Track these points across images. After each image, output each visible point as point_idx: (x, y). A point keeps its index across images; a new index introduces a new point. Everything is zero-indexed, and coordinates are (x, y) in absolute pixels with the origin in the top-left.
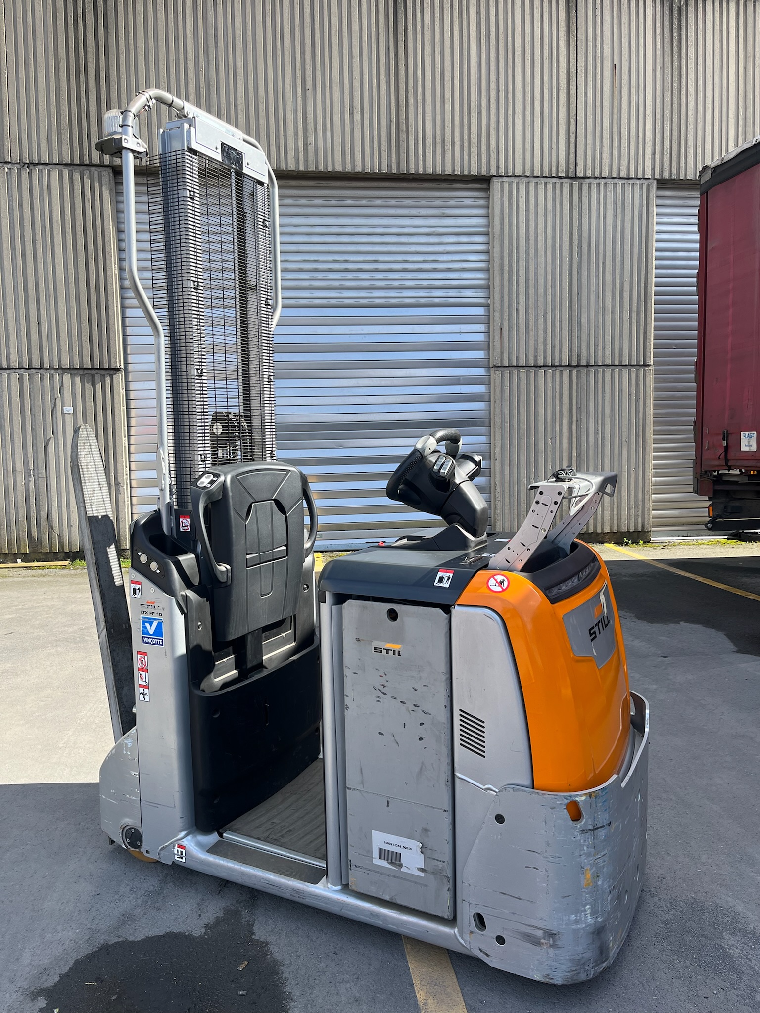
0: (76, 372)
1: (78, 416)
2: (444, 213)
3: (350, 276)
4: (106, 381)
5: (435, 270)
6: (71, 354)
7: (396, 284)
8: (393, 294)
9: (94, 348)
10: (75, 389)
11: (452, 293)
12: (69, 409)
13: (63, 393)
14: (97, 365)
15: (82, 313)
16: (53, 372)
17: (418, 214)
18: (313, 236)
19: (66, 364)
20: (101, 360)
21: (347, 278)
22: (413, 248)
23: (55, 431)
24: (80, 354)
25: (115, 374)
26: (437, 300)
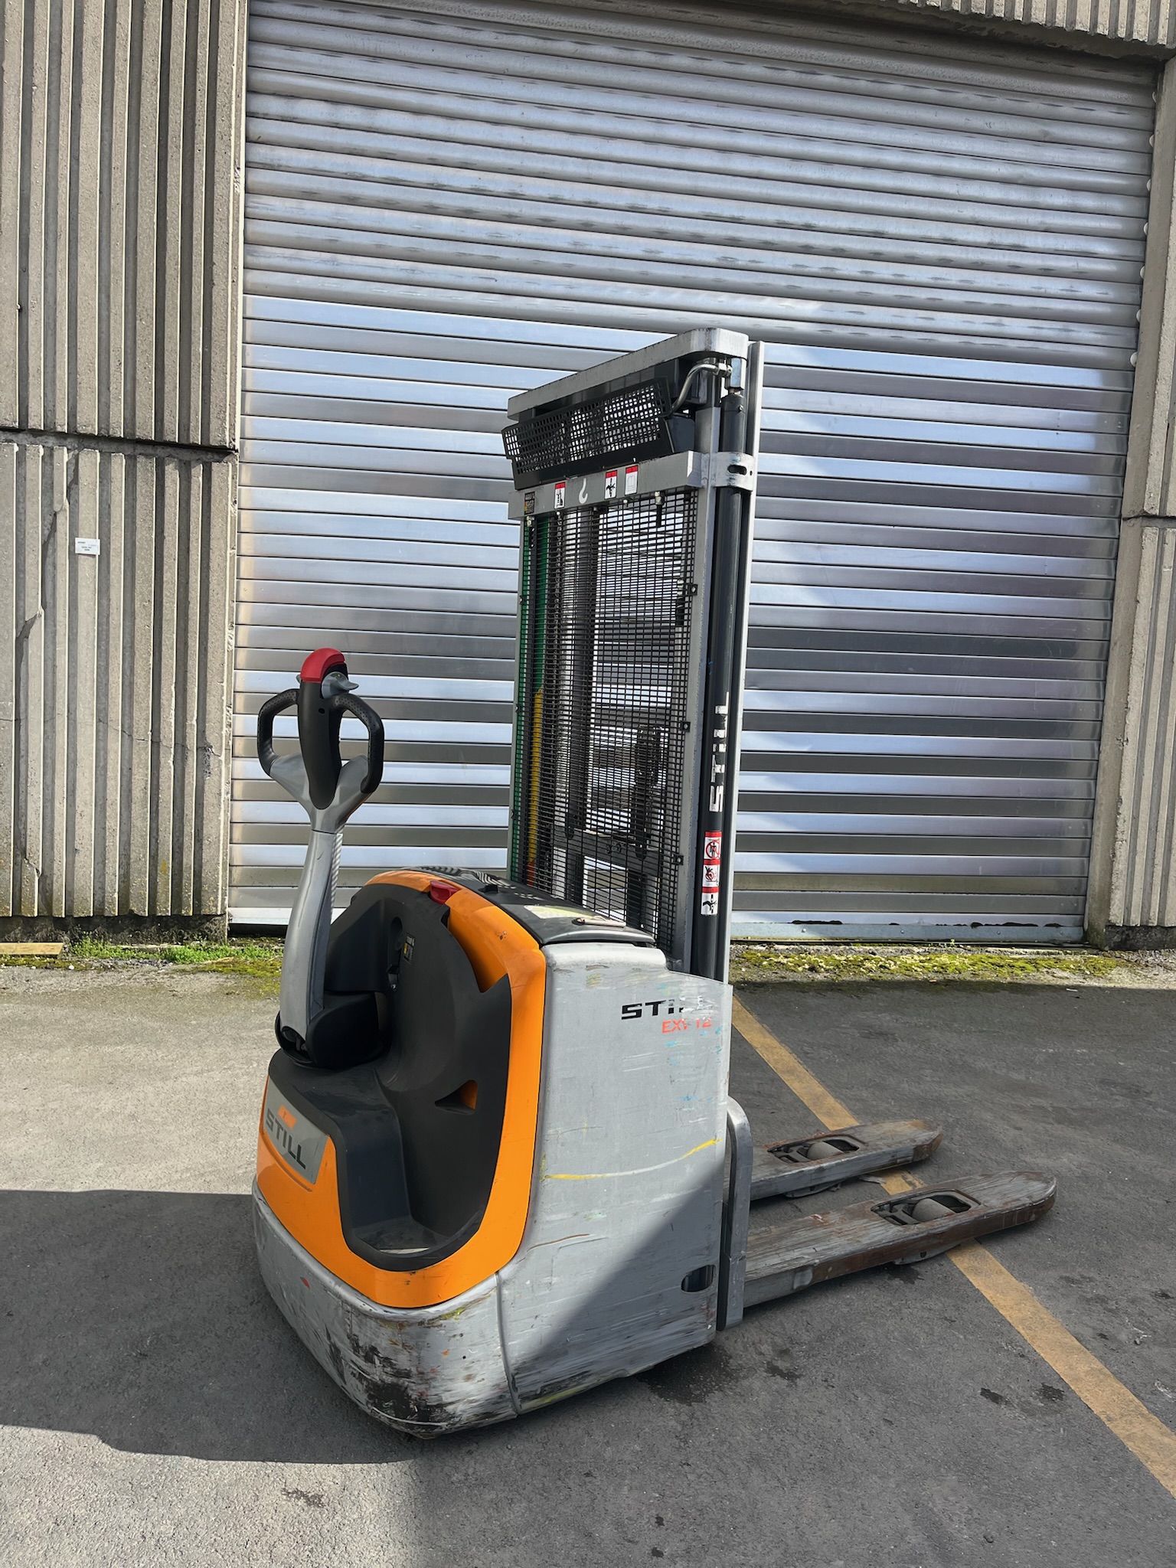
0: (114, 446)
1: (112, 565)
2: (1046, 134)
3: (815, 263)
4: (194, 479)
5: (1015, 270)
6: (103, 400)
7: (922, 295)
8: (910, 318)
9: (168, 387)
10: (109, 494)
11: (1049, 329)
12: (88, 545)
13: (77, 501)
14: (173, 434)
15: (139, 291)
16: (51, 441)
17: (987, 127)
18: (735, 155)
19: (89, 421)
20: (184, 421)
21: (806, 270)
22: (969, 211)
23: (49, 599)
24: (129, 399)
25: (219, 462)
26: (1013, 345)
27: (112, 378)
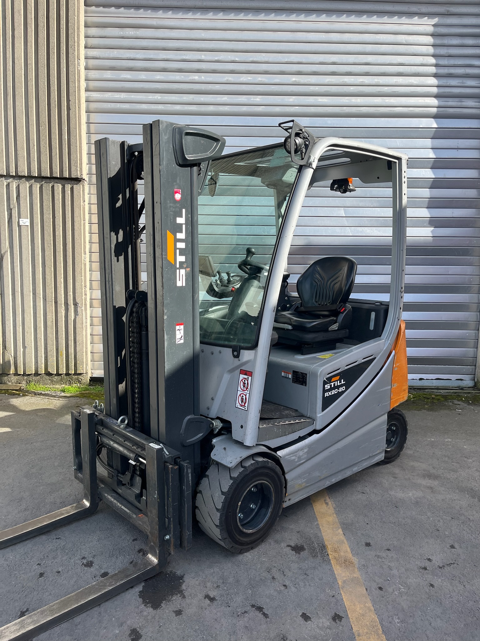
0: (34, 180)
1: (36, 229)
4: (66, 192)
6: (29, 161)
10: (33, 200)
11: (452, 101)
12: (25, 222)
13: (20, 203)
14: (57, 174)
16: (9, 179)
17: (419, 10)
19: (23, 170)
20: (61, 168)
24: (39, 160)
25: (77, 185)
27: (31, 151)
